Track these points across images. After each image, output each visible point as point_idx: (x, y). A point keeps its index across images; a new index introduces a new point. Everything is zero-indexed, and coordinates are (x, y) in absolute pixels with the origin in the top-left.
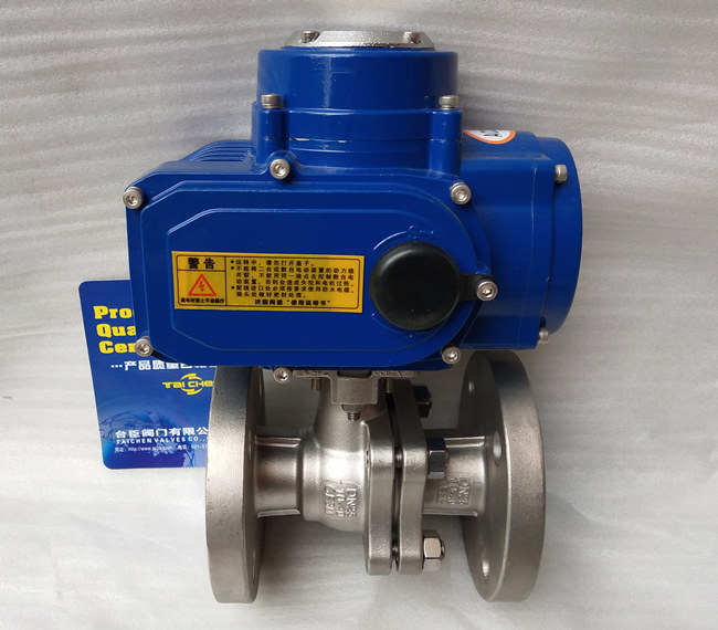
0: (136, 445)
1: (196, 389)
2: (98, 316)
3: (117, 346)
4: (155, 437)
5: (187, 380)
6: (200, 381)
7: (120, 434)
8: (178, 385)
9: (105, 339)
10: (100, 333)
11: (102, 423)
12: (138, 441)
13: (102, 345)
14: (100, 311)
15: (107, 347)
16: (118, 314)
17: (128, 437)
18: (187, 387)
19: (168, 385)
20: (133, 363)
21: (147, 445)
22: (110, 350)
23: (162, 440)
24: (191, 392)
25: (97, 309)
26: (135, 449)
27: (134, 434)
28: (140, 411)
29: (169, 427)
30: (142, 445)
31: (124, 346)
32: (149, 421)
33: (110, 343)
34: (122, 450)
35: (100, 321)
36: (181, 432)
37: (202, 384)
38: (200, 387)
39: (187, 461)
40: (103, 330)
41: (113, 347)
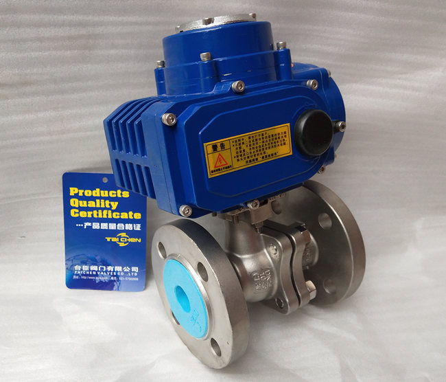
0: (86, 275)
1: (125, 243)
2: (72, 193)
3: (81, 213)
4: (98, 271)
5: (120, 237)
6: (128, 238)
7: (77, 268)
8: (115, 240)
9: (75, 208)
10: (72, 204)
11: (67, 260)
12: (88, 273)
13: (72, 211)
14: (73, 191)
15: (75, 213)
16: (83, 193)
17: (82, 270)
18: (120, 241)
19: (108, 239)
20: (89, 224)
21: (93, 275)
22: (77, 215)
23: (102, 273)
24: (122, 245)
25: (72, 189)
26: (85, 278)
27: (85, 268)
28: (90, 254)
29: (107, 265)
30: (89, 275)
31: (85, 213)
32: (96, 261)
33: (77, 211)
34: (77, 277)
35: (72, 197)
36: (114, 269)
37: (129, 240)
38: (128, 241)
39: (115, 288)
40: (74, 202)
41: (79, 213)
